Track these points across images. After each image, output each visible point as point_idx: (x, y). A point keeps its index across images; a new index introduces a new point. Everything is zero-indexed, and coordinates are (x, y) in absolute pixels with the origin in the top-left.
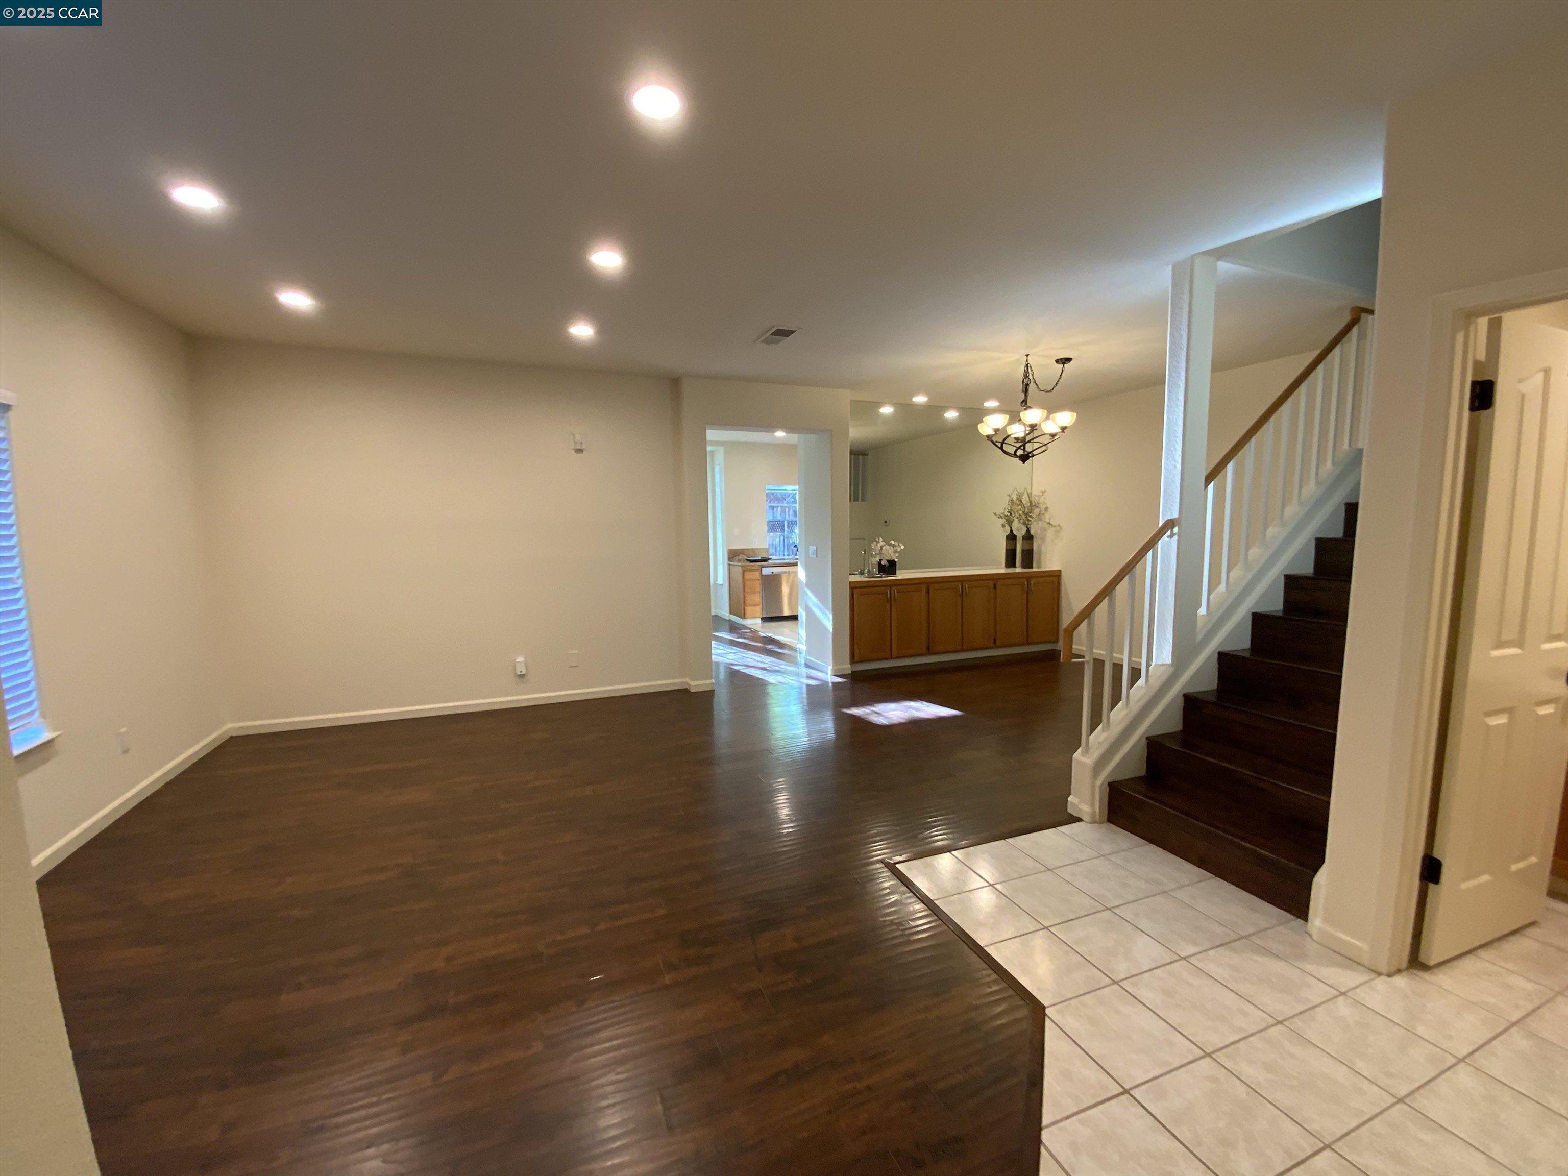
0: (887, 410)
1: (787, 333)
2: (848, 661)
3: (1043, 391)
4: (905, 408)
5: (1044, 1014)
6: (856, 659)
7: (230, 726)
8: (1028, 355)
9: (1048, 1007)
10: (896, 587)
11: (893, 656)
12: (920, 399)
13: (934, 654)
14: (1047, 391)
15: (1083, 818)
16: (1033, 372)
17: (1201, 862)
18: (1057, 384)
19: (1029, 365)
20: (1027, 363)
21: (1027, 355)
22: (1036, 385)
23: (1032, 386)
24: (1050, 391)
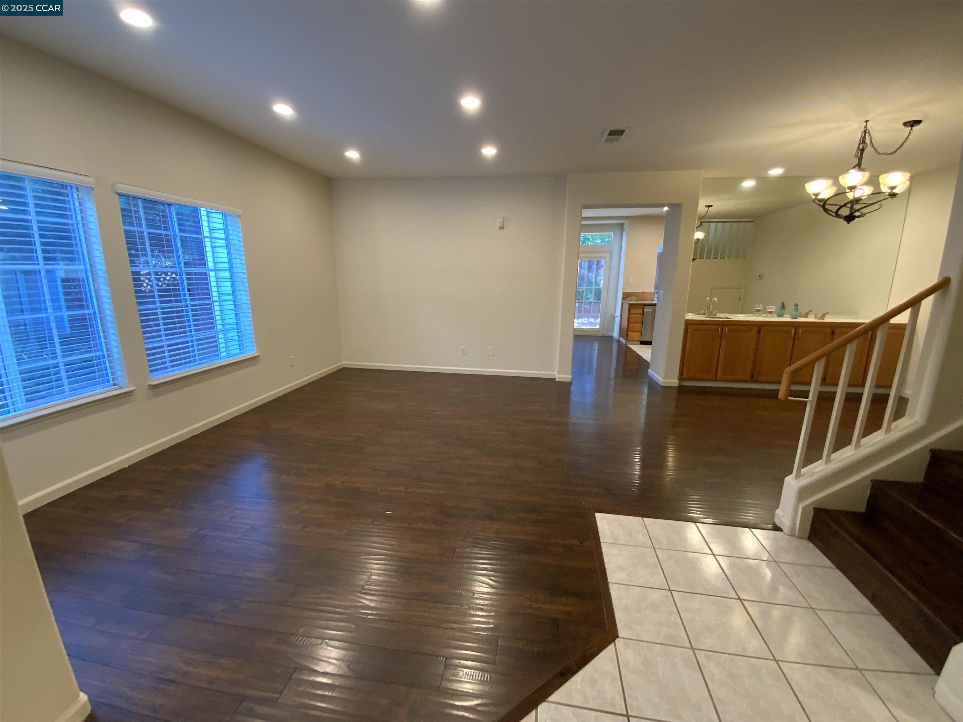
0: (748, 184)
1: (620, 132)
2: (677, 377)
3: (883, 154)
4: (763, 180)
5: (614, 641)
6: (685, 376)
7: (344, 362)
8: (868, 121)
9: (621, 638)
10: (728, 327)
11: (718, 378)
12: (776, 172)
13: (756, 382)
14: (888, 154)
15: (783, 529)
16: (871, 138)
17: (874, 599)
18: (901, 146)
19: (867, 131)
20: (865, 129)
21: (866, 122)
22: (875, 149)
23: (869, 150)
24: (891, 154)
